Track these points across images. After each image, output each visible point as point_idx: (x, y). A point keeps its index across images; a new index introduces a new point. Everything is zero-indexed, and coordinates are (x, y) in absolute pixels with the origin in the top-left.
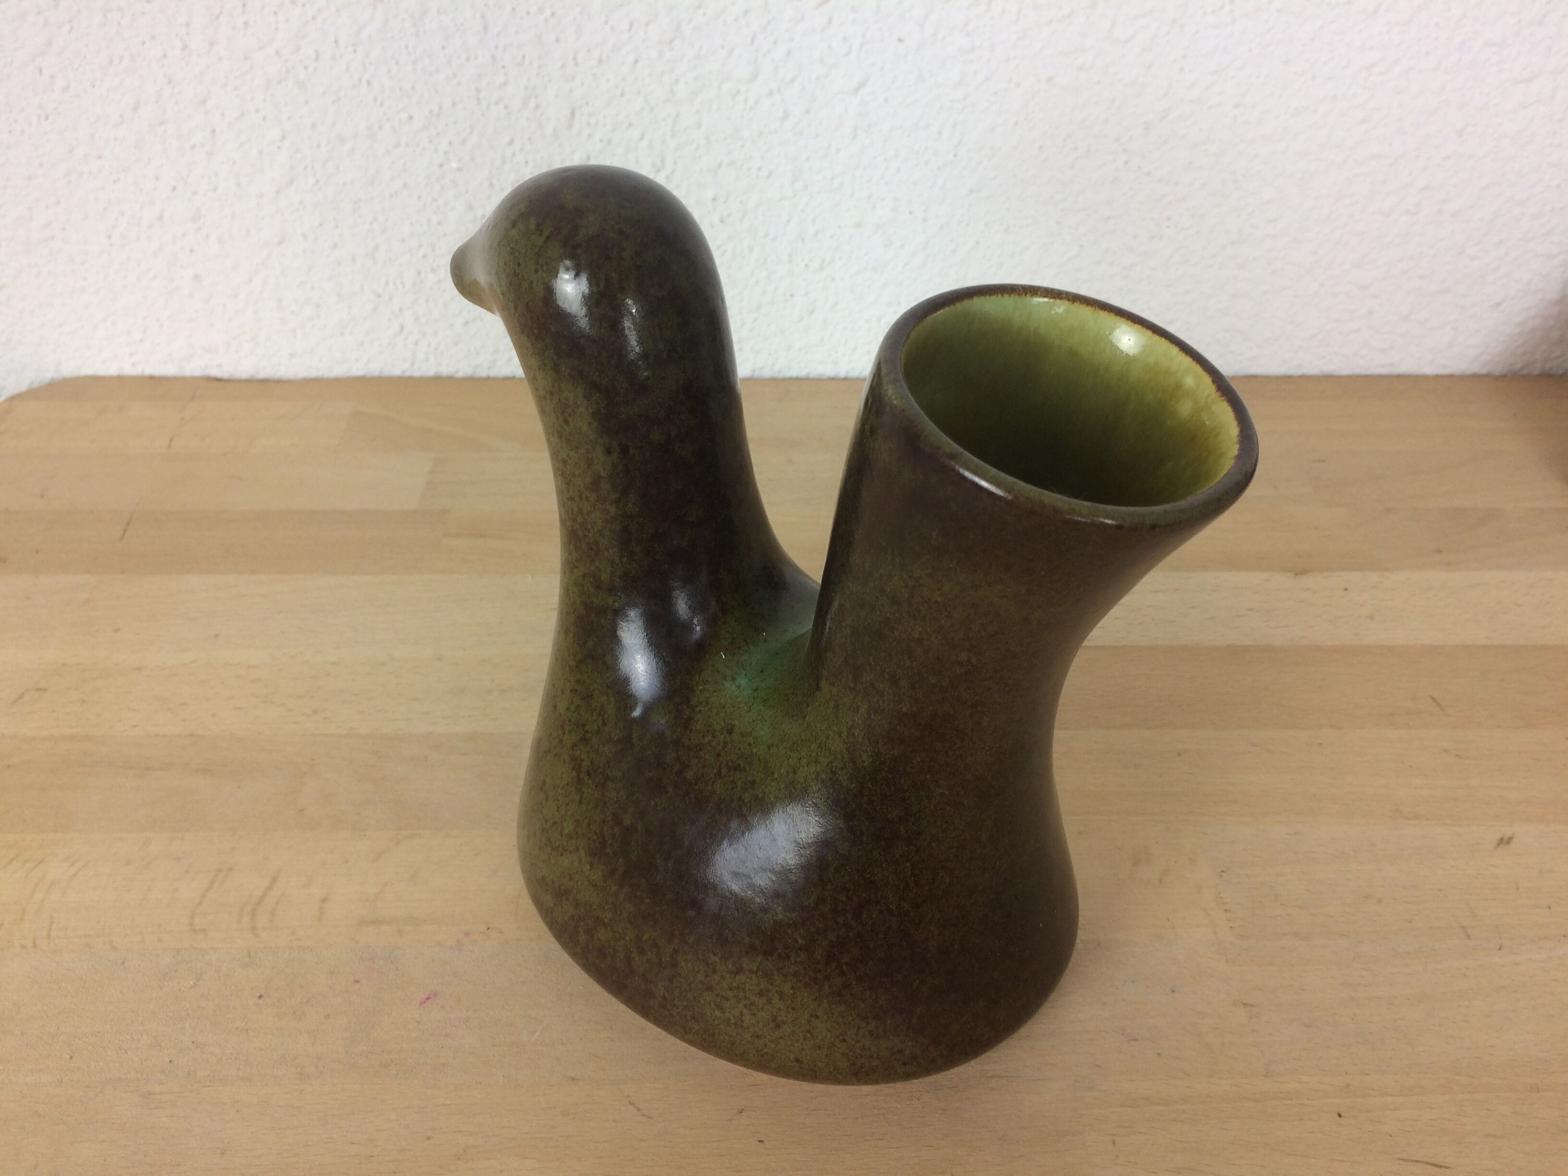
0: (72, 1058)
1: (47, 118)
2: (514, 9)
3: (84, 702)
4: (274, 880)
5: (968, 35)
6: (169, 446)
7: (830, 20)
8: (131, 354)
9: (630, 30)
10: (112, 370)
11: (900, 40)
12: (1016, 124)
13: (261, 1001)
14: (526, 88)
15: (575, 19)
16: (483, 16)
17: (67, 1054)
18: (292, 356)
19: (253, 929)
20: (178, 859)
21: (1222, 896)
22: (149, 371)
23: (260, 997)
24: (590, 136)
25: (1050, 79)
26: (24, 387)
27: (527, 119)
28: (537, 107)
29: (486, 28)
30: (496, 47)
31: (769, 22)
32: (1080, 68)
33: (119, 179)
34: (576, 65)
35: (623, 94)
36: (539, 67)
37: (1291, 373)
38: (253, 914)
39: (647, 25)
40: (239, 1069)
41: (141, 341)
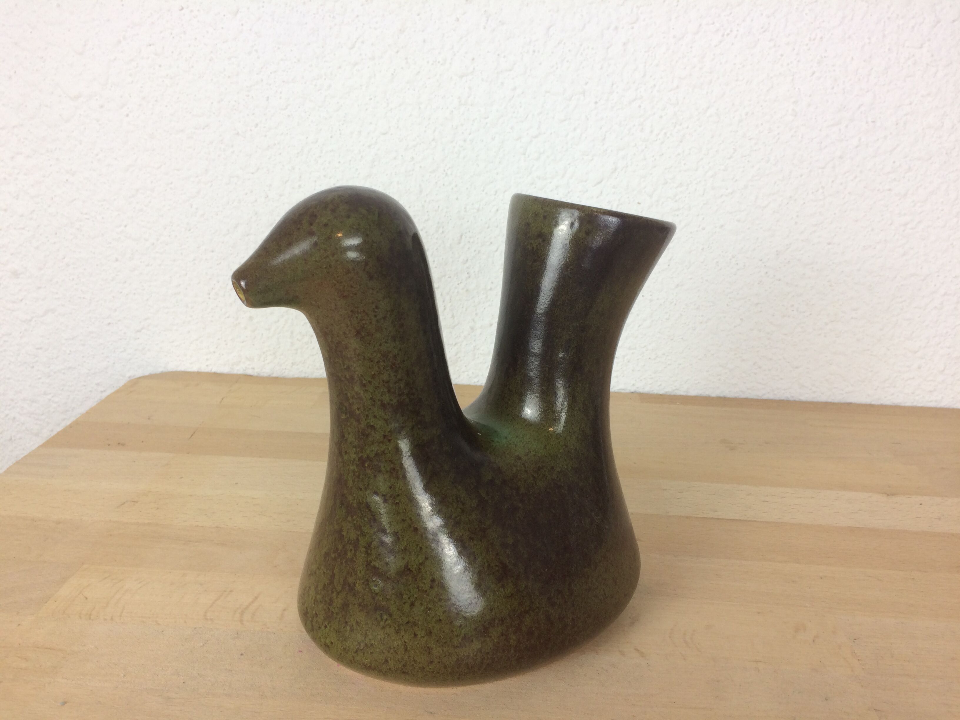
0: (125, 676)
1: (190, 230)
2: (436, 183)
3: (158, 508)
4: (256, 598)
5: (676, 201)
6: (221, 402)
7: (602, 192)
8: (207, 360)
9: (495, 194)
10: (194, 368)
11: (639, 203)
12: (703, 249)
13: (242, 657)
14: (438, 223)
15: (467, 189)
16: (420, 186)
17: (122, 674)
18: (293, 364)
19: (241, 621)
20: (201, 584)
21: (855, 652)
22: (215, 370)
23: (242, 654)
24: (469, 248)
25: (722, 226)
26: (147, 373)
27: (437, 239)
28: (443, 232)
29: (421, 192)
30: (425, 201)
31: (569, 192)
32: (739, 221)
33: (220, 263)
34: (466, 211)
35: (488, 227)
36: (446, 212)
37: (873, 403)
38: (242, 613)
39: (504, 192)
40: (224, 690)
41: (214, 352)
